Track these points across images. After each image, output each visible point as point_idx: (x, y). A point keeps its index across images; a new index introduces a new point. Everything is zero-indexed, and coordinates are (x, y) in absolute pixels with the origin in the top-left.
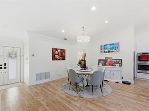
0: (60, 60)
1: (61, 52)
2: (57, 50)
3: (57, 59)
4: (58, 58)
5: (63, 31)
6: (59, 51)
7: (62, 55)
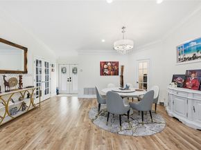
0: (110, 75)
1: (112, 66)
2: (106, 63)
3: (106, 74)
4: (107, 72)
5: (103, 41)
6: (109, 64)
7: (113, 70)
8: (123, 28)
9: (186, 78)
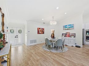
3: (40, 33)
5: (43, 19)
7: (42, 31)
8: (53, 17)
9: (66, 34)
